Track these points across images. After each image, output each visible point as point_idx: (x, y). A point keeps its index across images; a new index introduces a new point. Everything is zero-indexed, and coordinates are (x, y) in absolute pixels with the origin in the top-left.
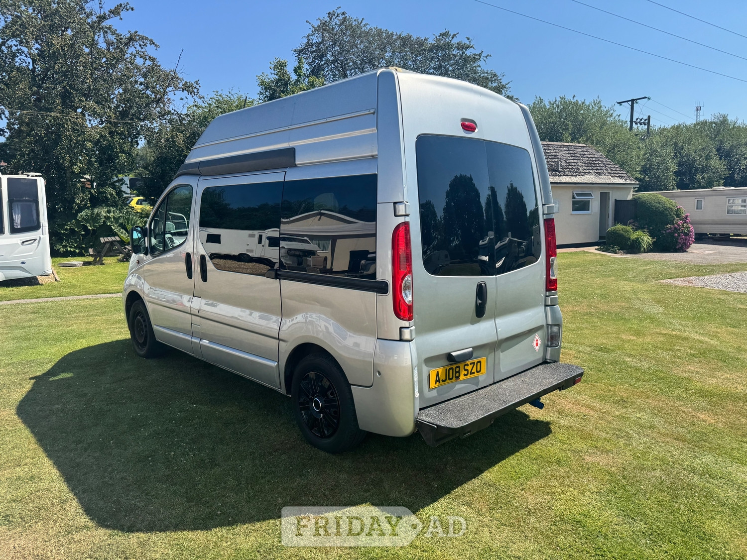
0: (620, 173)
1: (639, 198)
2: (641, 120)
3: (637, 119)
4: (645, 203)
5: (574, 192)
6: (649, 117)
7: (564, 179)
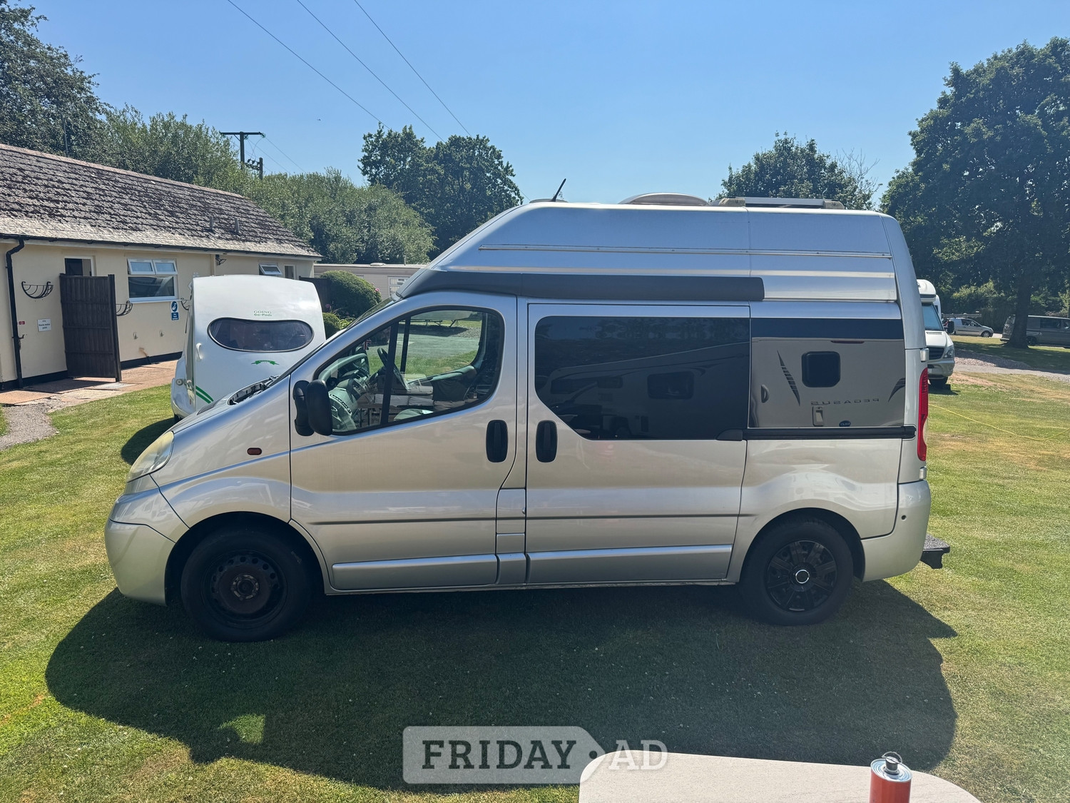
0: (299, 242)
1: (333, 277)
2: (253, 162)
3: (249, 161)
4: (342, 284)
5: (261, 266)
6: (261, 159)
7: (251, 246)
